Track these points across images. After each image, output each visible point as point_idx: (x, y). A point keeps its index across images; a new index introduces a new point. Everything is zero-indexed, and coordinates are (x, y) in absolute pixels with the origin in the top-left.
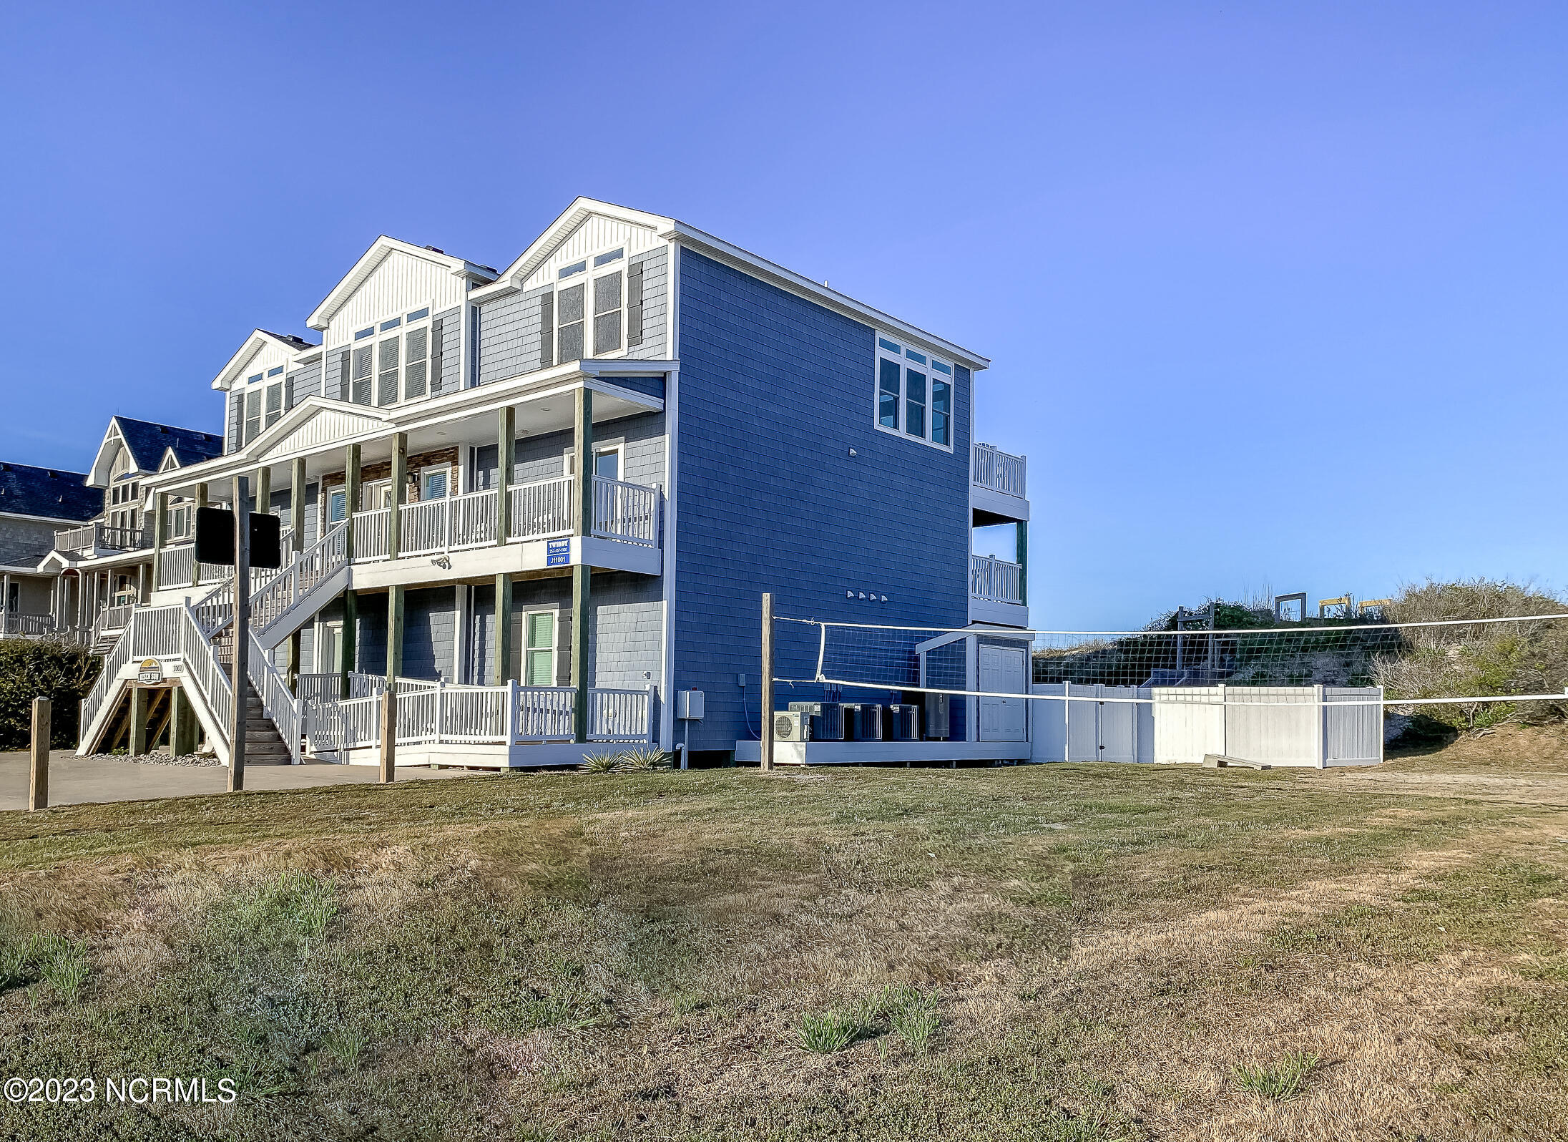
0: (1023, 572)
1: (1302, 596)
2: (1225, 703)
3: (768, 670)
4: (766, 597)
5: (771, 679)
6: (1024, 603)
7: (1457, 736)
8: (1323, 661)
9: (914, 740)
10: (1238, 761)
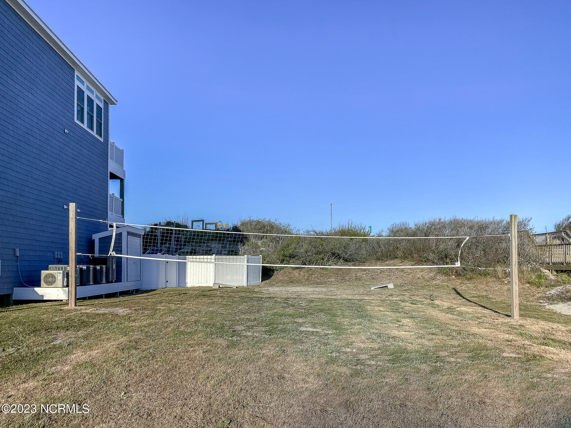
0: (123, 203)
1: (203, 221)
2: (215, 263)
3: (74, 249)
4: (72, 206)
5: (76, 254)
6: (123, 217)
7: (274, 272)
8: (215, 245)
9: (104, 283)
10: (224, 285)
